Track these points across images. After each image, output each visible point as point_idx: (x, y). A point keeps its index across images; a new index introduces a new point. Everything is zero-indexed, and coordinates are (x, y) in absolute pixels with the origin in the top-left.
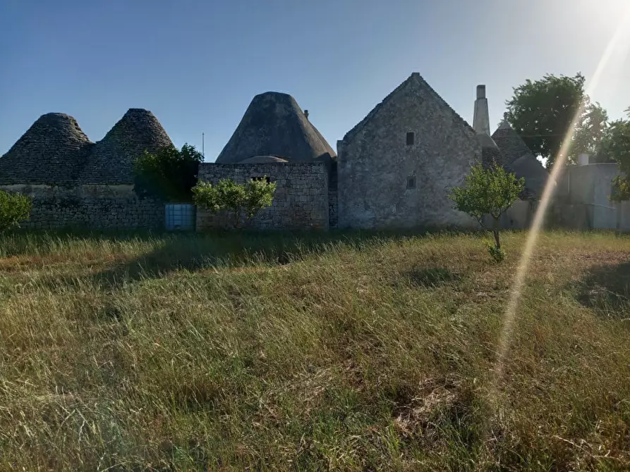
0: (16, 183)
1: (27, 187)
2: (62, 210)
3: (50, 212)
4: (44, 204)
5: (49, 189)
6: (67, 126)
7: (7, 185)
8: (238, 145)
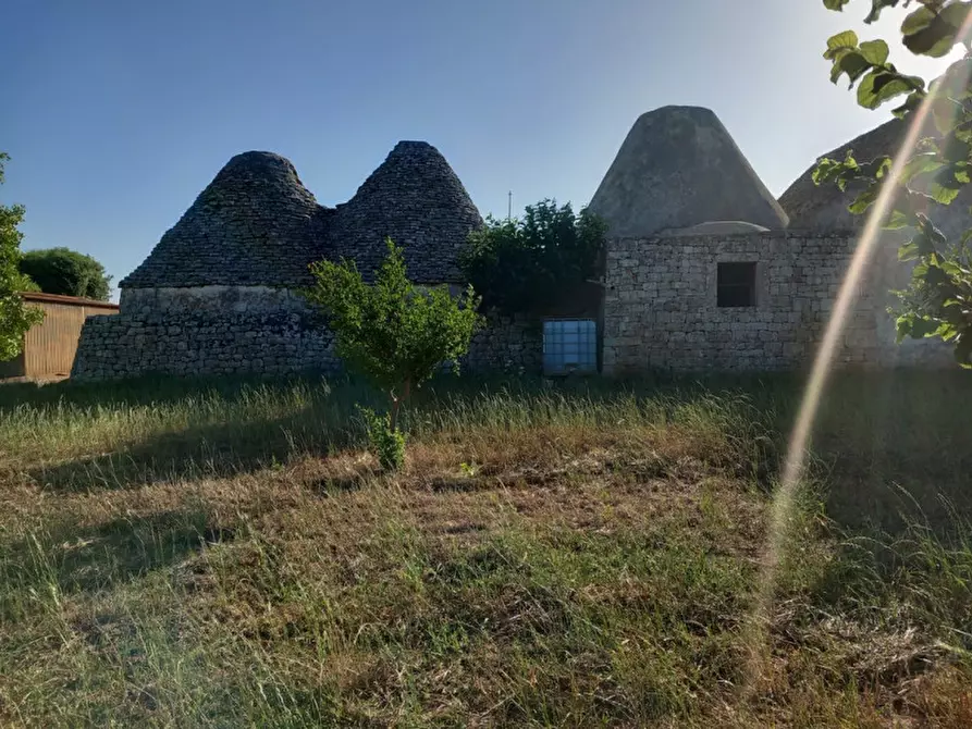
0: (210, 284)
1: (230, 290)
2: (302, 336)
3: (278, 338)
4: (266, 323)
5: (272, 294)
6: (285, 176)
7: (189, 287)
8: (630, 205)
